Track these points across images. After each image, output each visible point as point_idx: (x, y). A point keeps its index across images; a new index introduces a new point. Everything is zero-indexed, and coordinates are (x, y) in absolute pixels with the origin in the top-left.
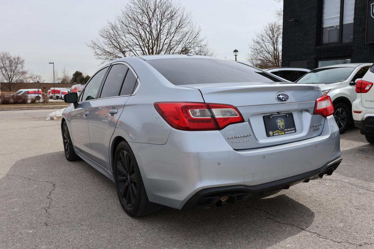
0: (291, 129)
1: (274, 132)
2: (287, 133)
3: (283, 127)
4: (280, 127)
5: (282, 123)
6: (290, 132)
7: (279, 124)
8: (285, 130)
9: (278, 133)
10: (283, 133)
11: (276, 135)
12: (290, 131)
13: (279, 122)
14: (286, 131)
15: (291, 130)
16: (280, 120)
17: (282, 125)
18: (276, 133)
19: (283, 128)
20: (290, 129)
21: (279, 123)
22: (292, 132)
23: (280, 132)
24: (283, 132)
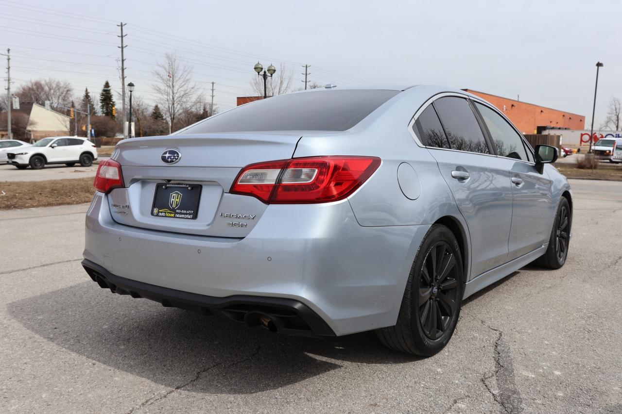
0: (188, 212)
1: (160, 211)
2: (178, 216)
3: (177, 205)
4: (172, 205)
5: (177, 199)
6: (183, 216)
7: (172, 200)
8: (177, 211)
9: (165, 213)
10: (173, 215)
11: (161, 216)
12: (184, 214)
13: (174, 196)
14: (178, 213)
15: (187, 214)
16: (176, 193)
17: (177, 201)
18: (162, 212)
19: (176, 207)
20: (185, 212)
21: (173, 198)
22: (186, 216)
23: (168, 213)
24: (173, 213)
